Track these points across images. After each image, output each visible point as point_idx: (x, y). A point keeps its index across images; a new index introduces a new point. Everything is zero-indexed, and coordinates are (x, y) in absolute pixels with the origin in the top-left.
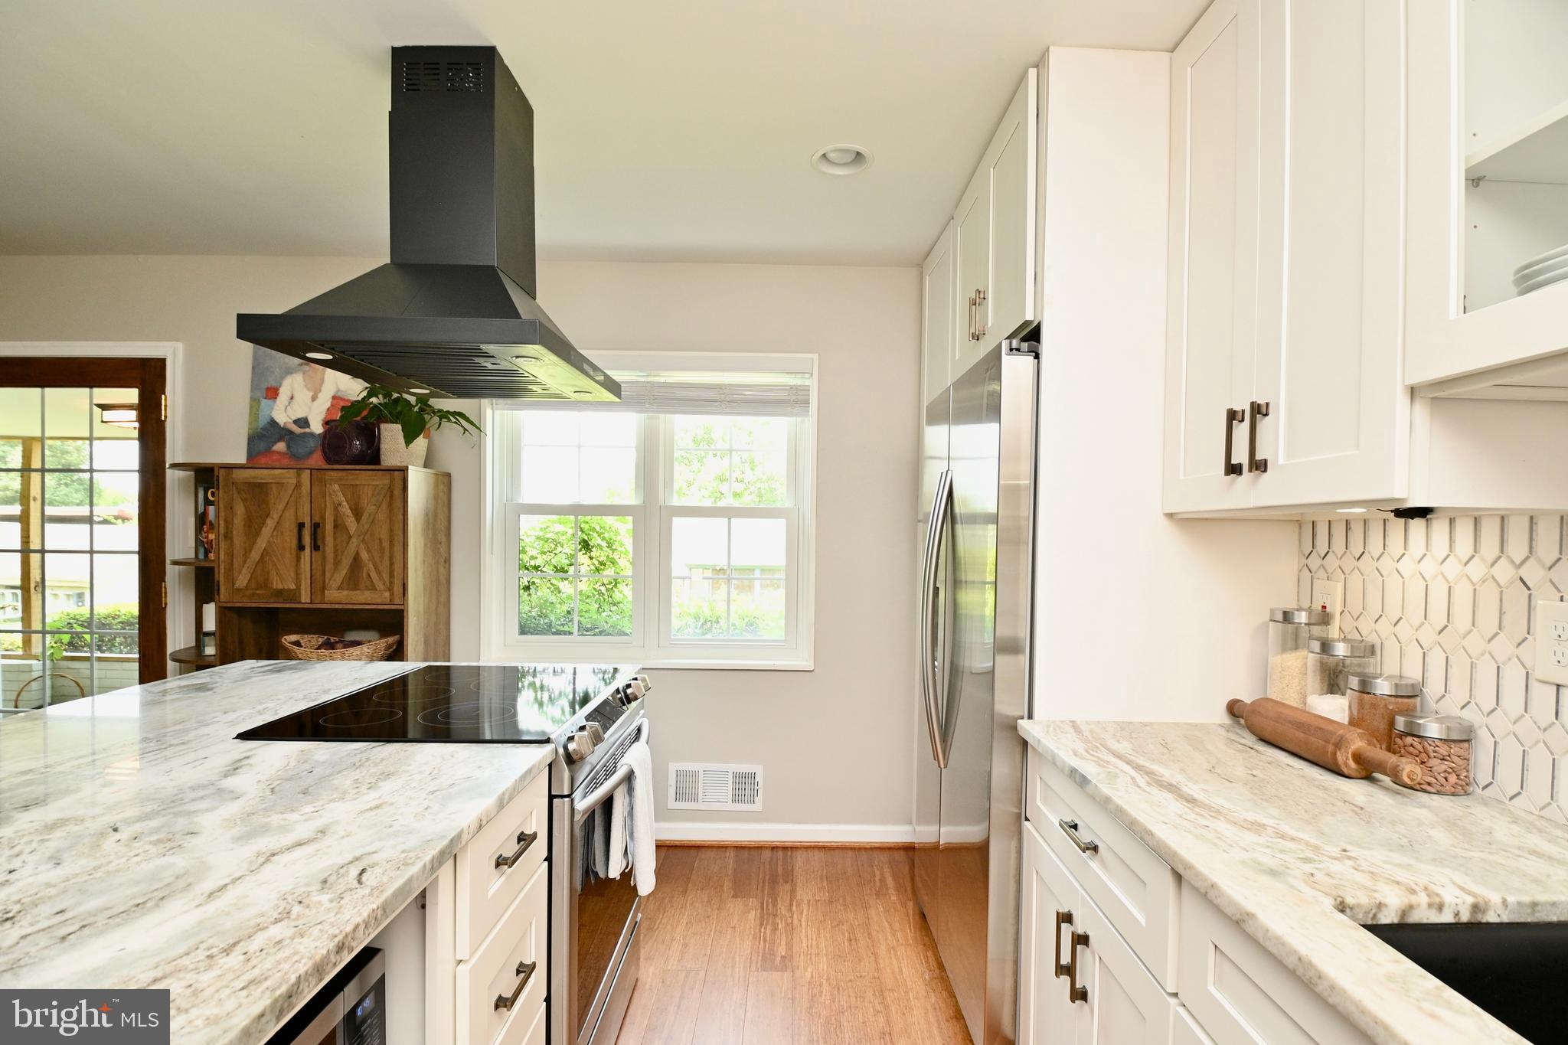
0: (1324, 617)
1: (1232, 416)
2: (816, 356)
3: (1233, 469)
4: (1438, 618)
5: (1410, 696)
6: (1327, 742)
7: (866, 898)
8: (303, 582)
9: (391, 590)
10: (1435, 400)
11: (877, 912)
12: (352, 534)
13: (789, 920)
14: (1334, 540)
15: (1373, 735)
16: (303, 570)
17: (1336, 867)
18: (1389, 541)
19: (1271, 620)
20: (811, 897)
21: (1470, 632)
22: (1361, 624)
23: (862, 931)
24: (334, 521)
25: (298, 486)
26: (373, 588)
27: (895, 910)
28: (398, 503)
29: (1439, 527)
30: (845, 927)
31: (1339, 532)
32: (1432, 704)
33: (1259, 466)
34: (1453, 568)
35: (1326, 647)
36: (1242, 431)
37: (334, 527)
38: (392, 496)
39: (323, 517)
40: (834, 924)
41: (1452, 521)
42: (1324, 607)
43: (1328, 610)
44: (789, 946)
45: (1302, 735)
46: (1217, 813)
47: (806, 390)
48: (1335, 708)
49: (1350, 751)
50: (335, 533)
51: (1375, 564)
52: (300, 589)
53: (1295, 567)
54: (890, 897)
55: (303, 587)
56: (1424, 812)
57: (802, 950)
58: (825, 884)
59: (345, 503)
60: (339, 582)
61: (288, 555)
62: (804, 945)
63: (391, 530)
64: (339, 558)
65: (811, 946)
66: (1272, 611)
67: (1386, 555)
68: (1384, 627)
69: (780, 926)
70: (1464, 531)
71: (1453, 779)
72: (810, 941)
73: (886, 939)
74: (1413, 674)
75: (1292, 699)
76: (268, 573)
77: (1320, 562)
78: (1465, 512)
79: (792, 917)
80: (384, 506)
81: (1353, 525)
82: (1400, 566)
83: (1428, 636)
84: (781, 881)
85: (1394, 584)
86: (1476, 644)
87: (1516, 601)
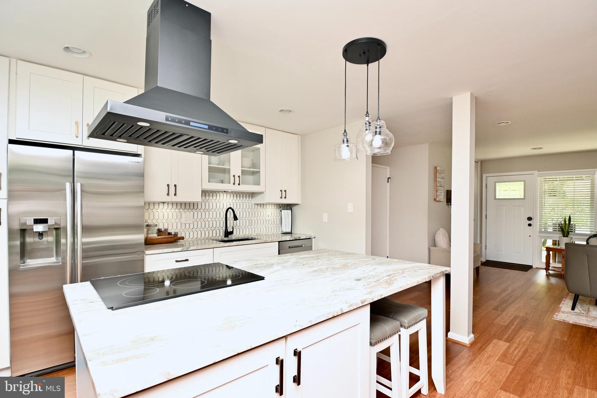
3: (168, 194)
70: (170, 205)
86: (173, 221)
87: (179, 214)
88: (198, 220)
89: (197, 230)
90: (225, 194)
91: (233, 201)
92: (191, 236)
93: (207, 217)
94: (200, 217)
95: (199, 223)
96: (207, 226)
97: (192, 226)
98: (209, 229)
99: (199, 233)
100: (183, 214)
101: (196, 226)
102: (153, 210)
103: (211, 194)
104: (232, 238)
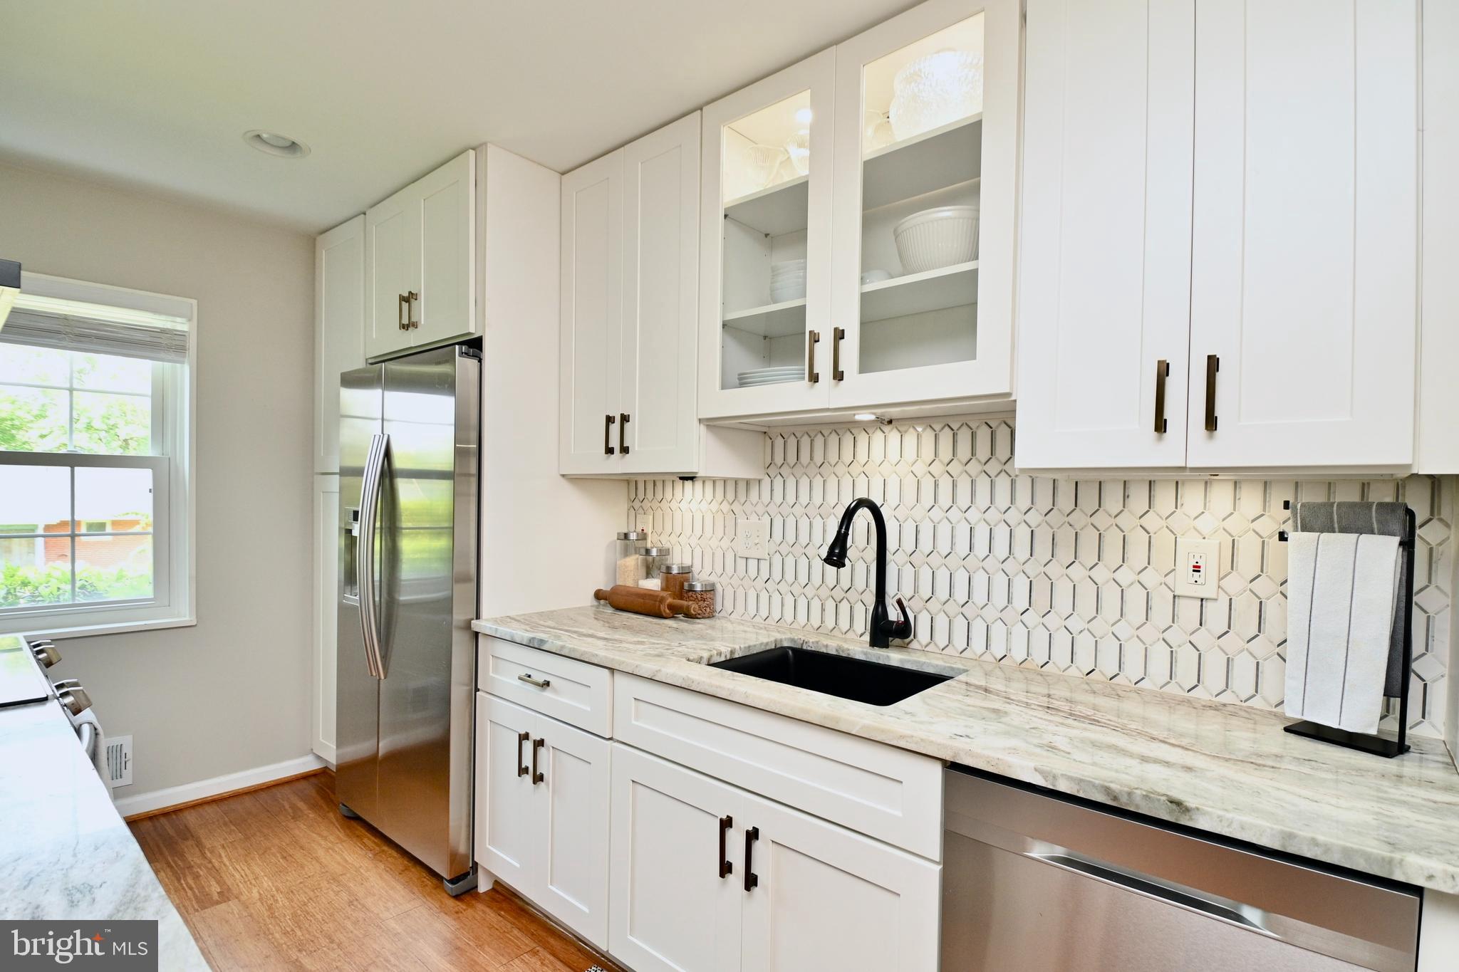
0: (643, 536)
1: (610, 420)
2: (194, 302)
3: (609, 451)
4: (698, 531)
5: (686, 572)
6: (656, 601)
7: (284, 824)
10: (707, 425)
11: (301, 830)
13: (210, 866)
14: (648, 491)
15: (675, 596)
17: (680, 649)
19: (618, 539)
20: (223, 842)
21: (712, 537)
22: (662, 538)
23: (293, 847)
27: (317, 823)
29: (698, 484)
30: (273, 850)
31: (650, 487)
32: (696, 575)
33: (625, 450)
34: (704, 506)
35: (648, 552)
36: (615, 428)
40: (260, 852)
41: (704, 482)
42: (643, 530)
43: (645, 532)
44: (220, 882)
45: (642, 601)
46: (621, 641)
47: (182, 335)
48: (654, 584)
49: (666, 604)
51: (668, 504)
53: (626, 507)
54: (308, 816)
56: (700, 626)
57: (237, 881)
58: (233, 828)
62: (237, 876)
65: (246, 875)
66: (618, 534)
67: (674, 500)
68: (674, 538)
69: (201, 873)
70: (709, 486)
71: (708, 610)
72: (242, 872)
73: (320, 845)
74: (687, 562)
75: (630, 583)
77: (640, 504)
78: (709, 478)
79: (210, 862)
81: (657, 484)
82: (681, 505)
83: (694, 541)
84: (180, 840)
85: (678, 515)
87: (730, 520)
88: (784, 549)
89: (783, 587)
90: (894, 436)
91: (932, 469)
94: (791, 535)
97: (765, 573)
99: (790, 602)
100: (742, 523)
101: (777, 574)
104: (901, 661)
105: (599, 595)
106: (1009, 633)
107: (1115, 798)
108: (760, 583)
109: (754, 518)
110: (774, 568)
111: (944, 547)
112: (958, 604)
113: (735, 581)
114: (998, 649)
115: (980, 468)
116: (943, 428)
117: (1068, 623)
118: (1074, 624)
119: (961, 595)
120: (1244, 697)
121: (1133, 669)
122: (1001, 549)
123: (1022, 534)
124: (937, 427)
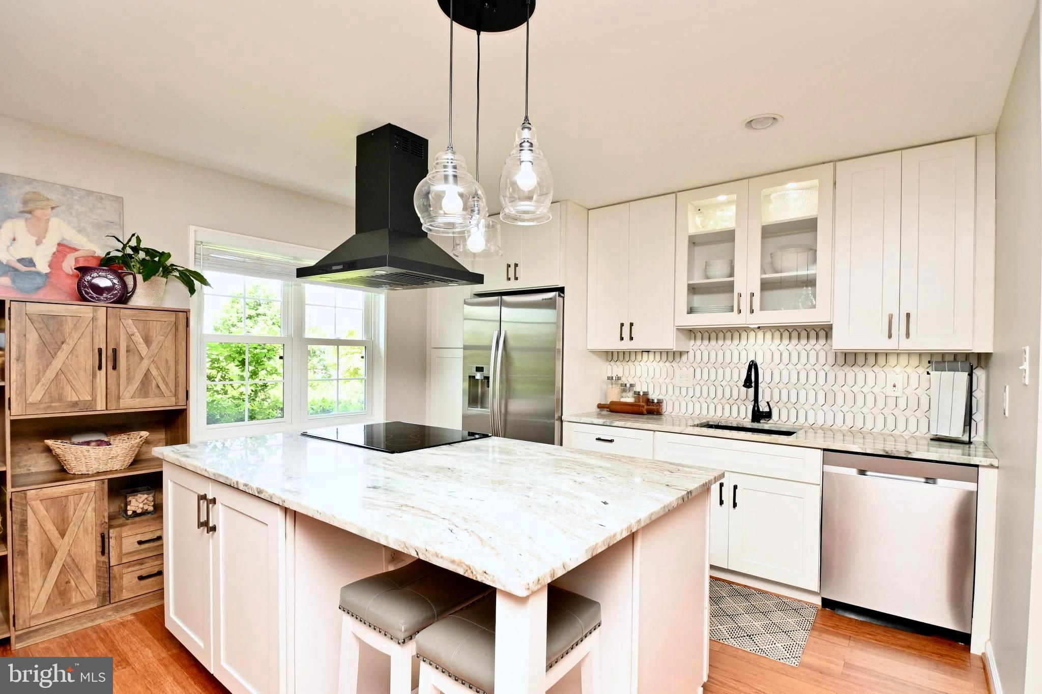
1: (623, 325)
3: (623, 338)
4: (651, 375)
5: (647, 393)
6: (632, 407)
8: (99, 395)
9: (176, 395)
12: (143, 356)
15: (647, 405)
16: (98, 385)
18: (637, 357)
19: (607, 379)
21: (659, 378)
22: (629, 379)
24: (127, 347)
25: (94, 319)
26: (162, 395)
28: (182, 334)
29: (651, 354)
32: (652, 395)
33: (632, 338)
34: (655, 364)
35: (623, 384)
36: (626, 328)
37: (127, 352)
38: (177, 329)
39: (118, 344)
41: (655, 352)
42: (617, 375)
43: (619, 376)
45: (625, 407)
48: (630, 399)
49: (645, 408)
50: (127, 356)
51: (639, 363)
52: (96, 400)
55: (98, 398)
59: (137, 334)
60: (132, 392)
61: (82, 373)
63: (176, 354)
64: (132, 374)
66: (607, 377)
67: (636, 361)
68: (637, 379)
70: (658, 356)
74: (645, 390)
76: (63, 388)
77: (615, 363)
80: (170, 336)
81: (626, 353)
83: (649, 380)
85: (638, 367)
86: (661, 381)
87: (670, 370)
88: (702, 383)
89: (701, 400)
90: (761, 334)
91: (779, 348)
92: (690, 411)
93: (720, 377)
94: (705, 377)
95: (705, 389)
96: (720, 395)
97: (691, 393)
98: (724, 401)
99: (705, 406)
100: (677, 371)
101: (698, 394)
102: (635, 363)
103: (729, 335)
104: (770, 427)
105: (601, 407)
106: (816, 414)
107: (887, 453)
108: (688, 398)
109: (684, 369)
110: (696, 391)
111: (785, 380)
112: (792, 403)
113: (674, 398)
114: (811, 421)
115: (802, 347)
116: (784, 331)
117: (842, 409)
118: (845, 409)
119: (793, 399)
120: (913, 432)
121: (869, 425)
122: (812, 380)
123: (822, 375)
124: (782, 330)
